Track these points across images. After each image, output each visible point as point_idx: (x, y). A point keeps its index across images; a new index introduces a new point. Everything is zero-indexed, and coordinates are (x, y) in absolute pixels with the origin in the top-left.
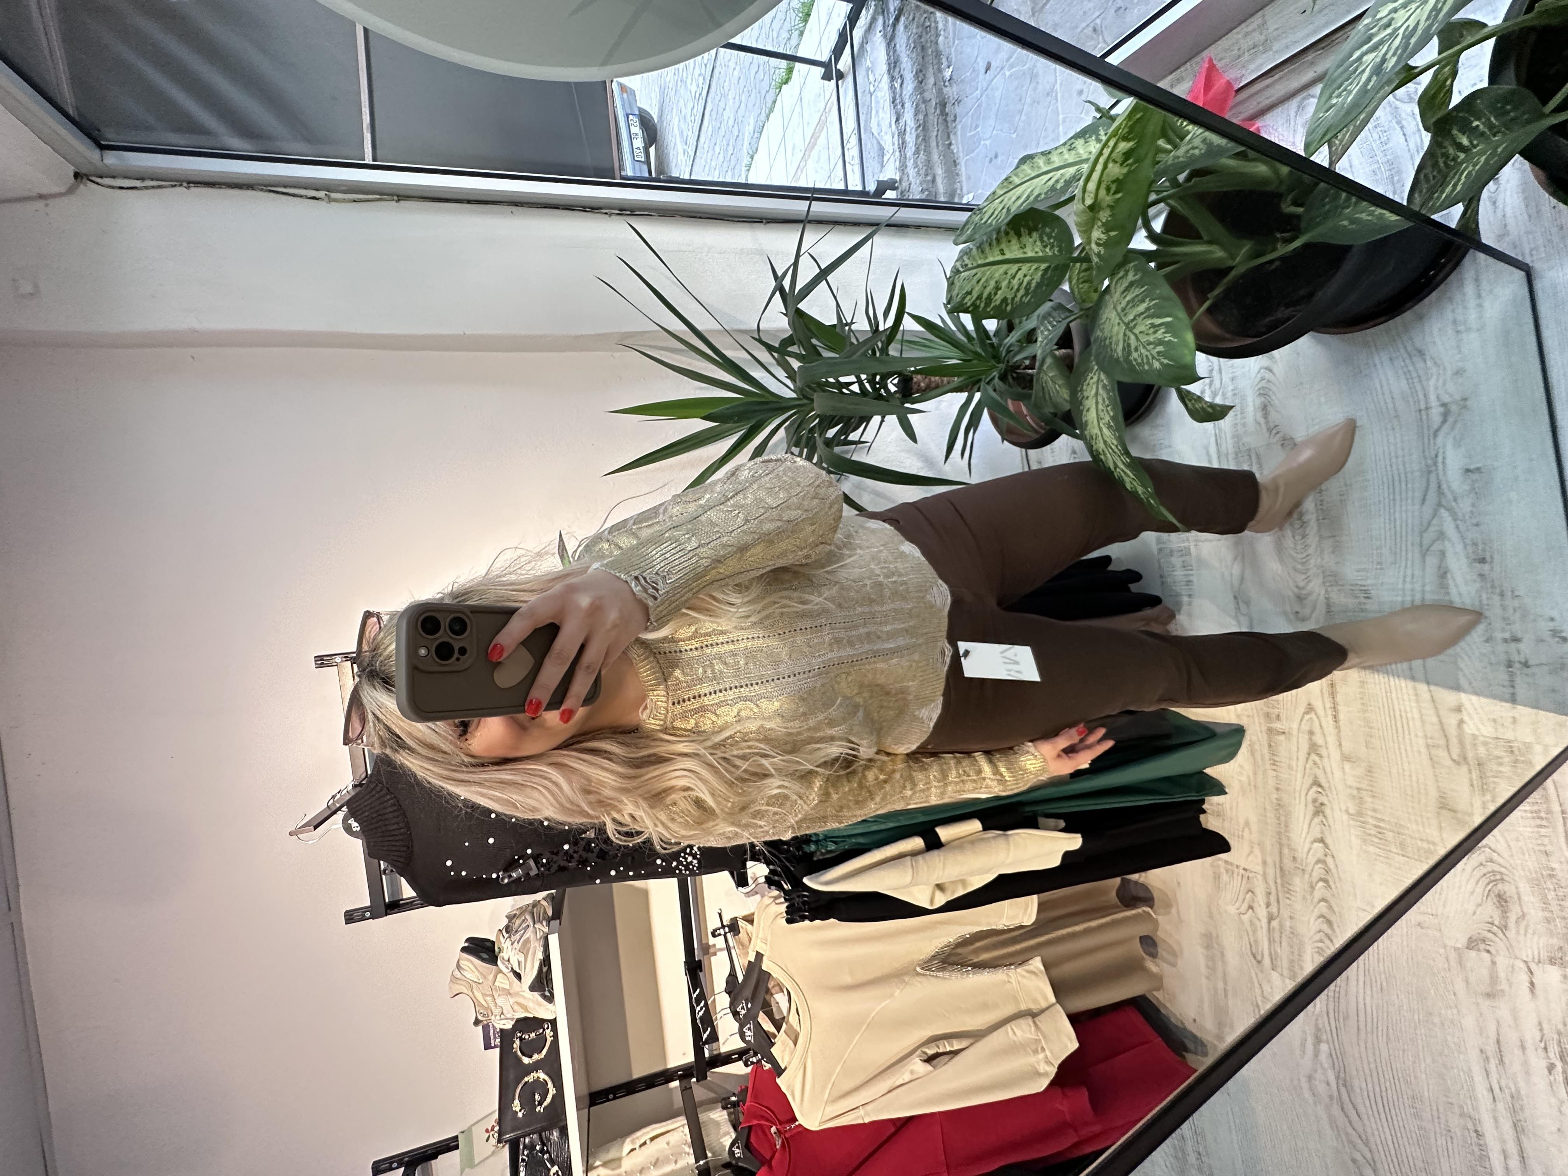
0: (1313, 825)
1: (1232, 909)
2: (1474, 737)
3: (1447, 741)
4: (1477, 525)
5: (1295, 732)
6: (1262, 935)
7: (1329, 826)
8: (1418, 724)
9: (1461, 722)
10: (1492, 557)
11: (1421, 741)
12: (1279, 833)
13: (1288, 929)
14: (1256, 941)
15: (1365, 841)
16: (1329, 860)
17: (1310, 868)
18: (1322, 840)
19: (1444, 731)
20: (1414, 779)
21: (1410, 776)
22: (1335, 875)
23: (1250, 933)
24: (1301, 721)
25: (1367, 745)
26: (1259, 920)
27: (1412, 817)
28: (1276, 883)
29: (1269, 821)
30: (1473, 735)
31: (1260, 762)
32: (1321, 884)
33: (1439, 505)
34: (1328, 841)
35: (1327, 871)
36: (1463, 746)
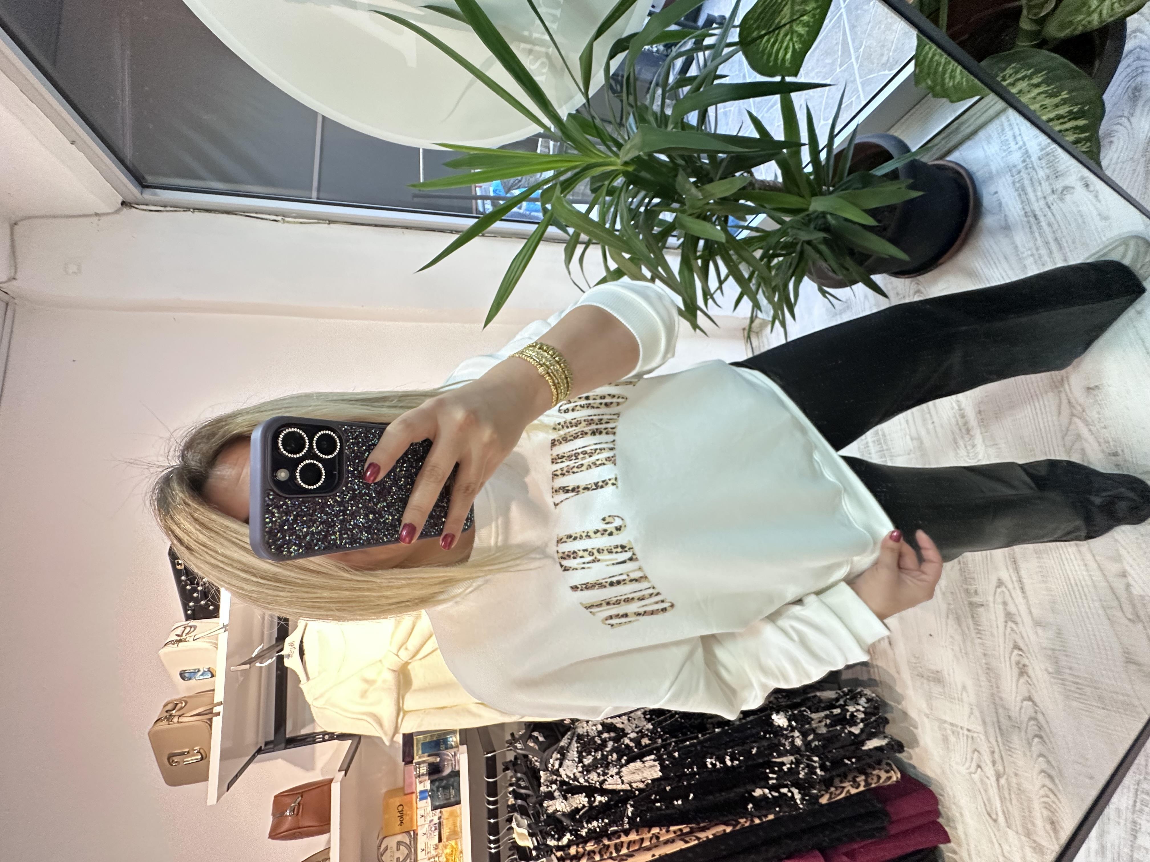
0: (1019, 685)
1: (963, 770)
2: (1142, 597)
3: (1119, 601)
4: (1105, 427)
5: (992, 605)
6: (993, 792)
7: (1034, 685)
8: (1092, 590)
9: (1128, 586)
10: (1123, 451)
11: (1097, 604)
12: (992, 695)
13: (1015, 786)
14: (989, 800)
15: (1067, 697)
16: (1040, 717)
17: (1025, 725)
18: (1030, 699)
19: (1114, 593)
20: (1098, 637)
21: (1095, 635)
22: (1048, 731)
23: (982, 790)
24: (995, 594)
25: (1053, 611)
26: (988, 778)
27: (1104, 672)
28: (997, 741)
29: (983, 683)
30: (1140, 596)
31: (967, 632)
32: (1036, 740)
33: (1073, 415)
34: (1036, 698)
35: (1040, 728)
36: (1134, 606)
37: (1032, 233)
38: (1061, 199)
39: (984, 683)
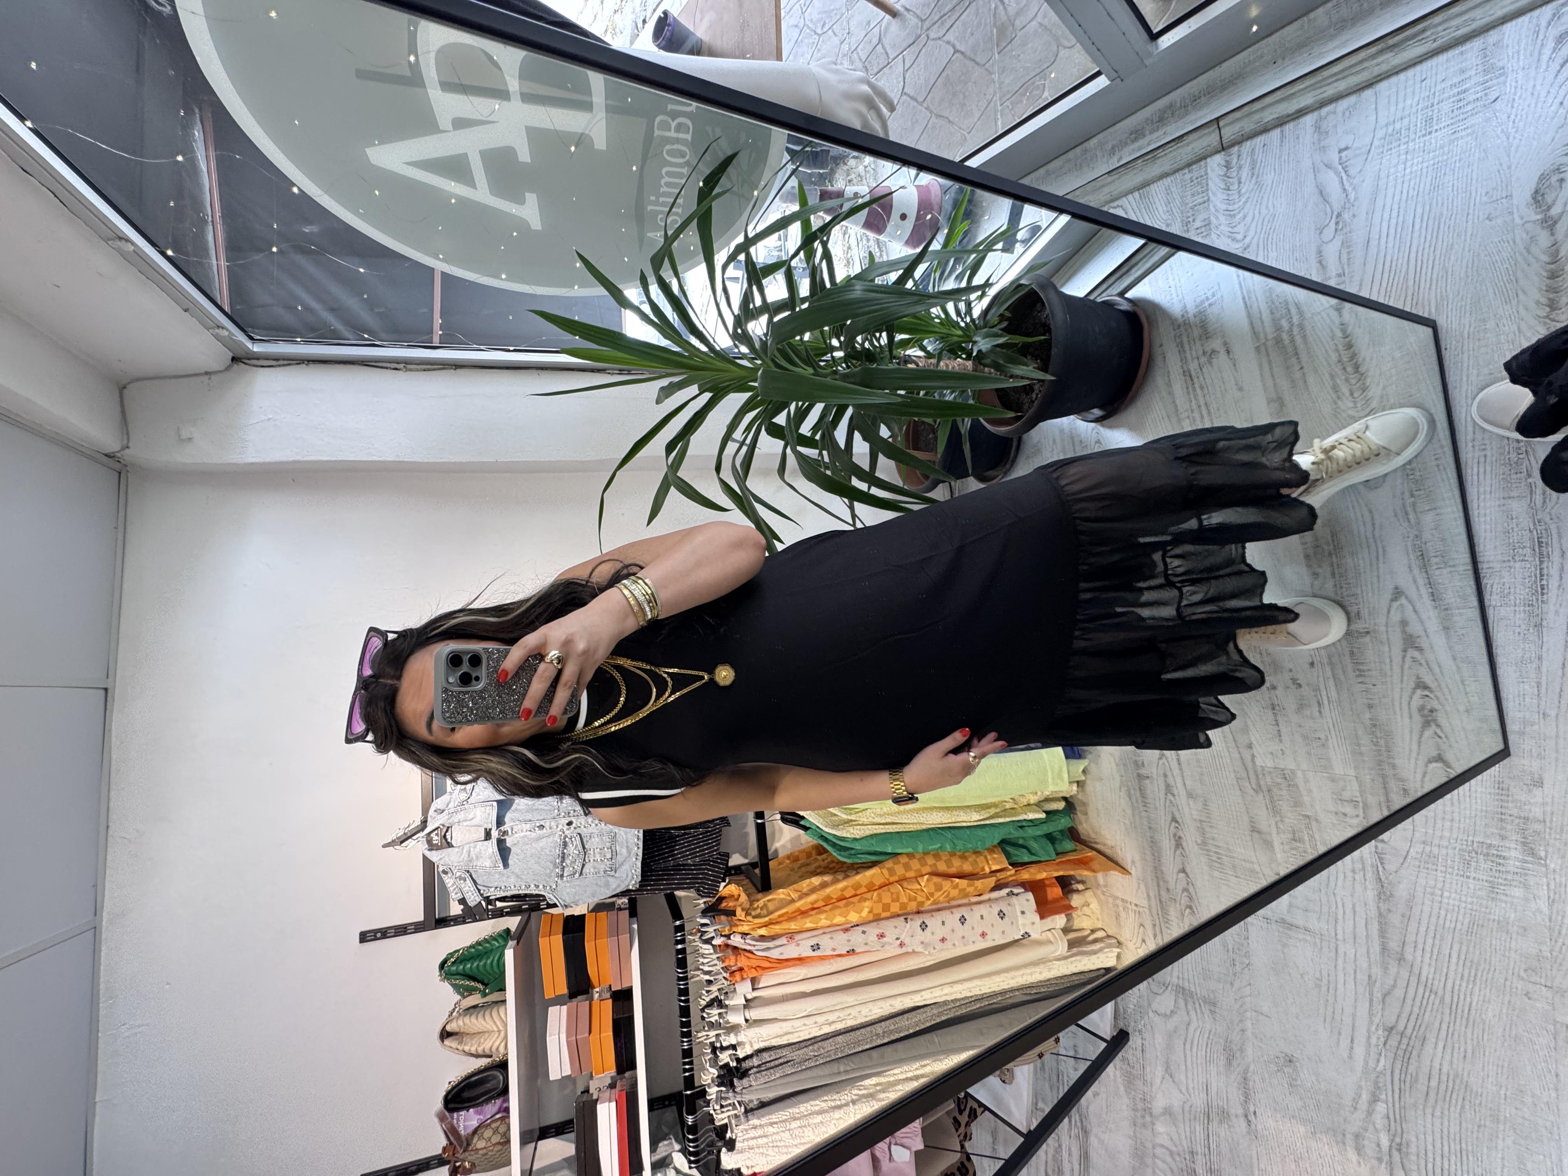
0: (1176, 857)
2: (1263, 768)
3: (1248, 773)
5: (1155, 777)
7: (1187, 857)
8: (1229, 761)
9: (1253, 756)
11: (1233, 775)
12: (1155, 867)
15: (1210, 867)
16: (1191, 889)
17: (1179, 897)
18: (1183, 871)
19: (1244, 764)
20: (1233, 808)
21: (1230, 806)
22: (1196, 902)
24: (1158, 766)
25: (1202, 782)
27: (1236, 841)
28: (1158, 916)
31: (1136, 806)
32: (1188, 912)
34: (1188, 870)
35: (1191, 898)
36: (1257, 776)
37: (1188, 393)
38: (1210, 363)
39: (1149, 857)
